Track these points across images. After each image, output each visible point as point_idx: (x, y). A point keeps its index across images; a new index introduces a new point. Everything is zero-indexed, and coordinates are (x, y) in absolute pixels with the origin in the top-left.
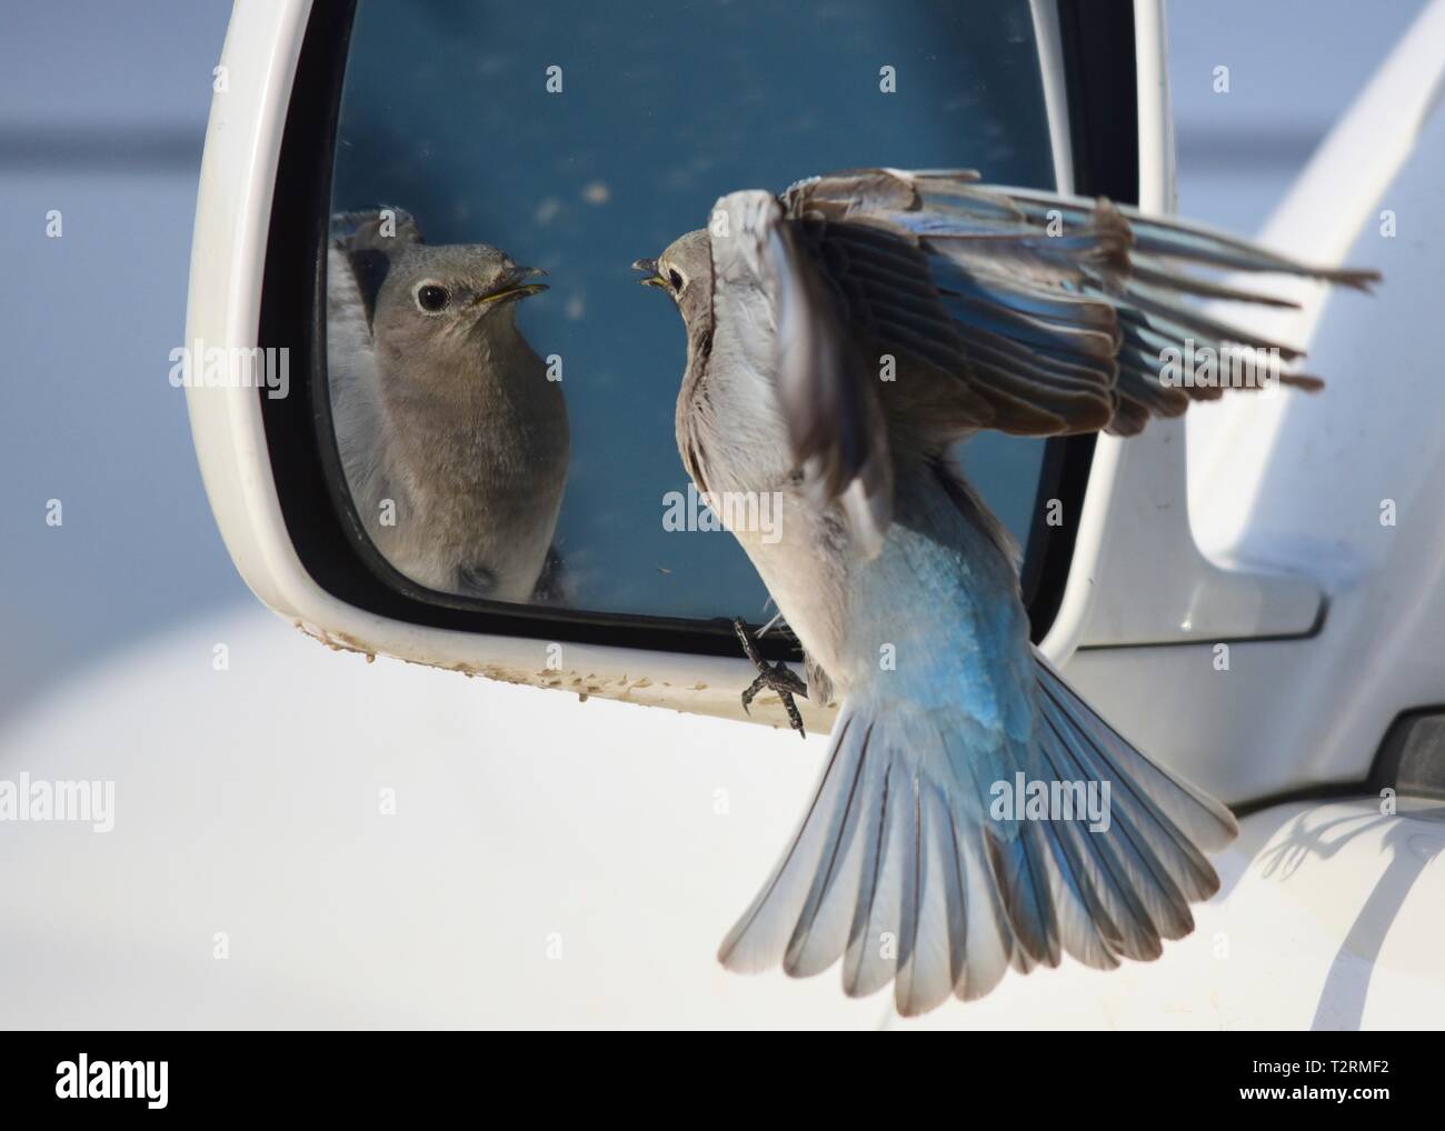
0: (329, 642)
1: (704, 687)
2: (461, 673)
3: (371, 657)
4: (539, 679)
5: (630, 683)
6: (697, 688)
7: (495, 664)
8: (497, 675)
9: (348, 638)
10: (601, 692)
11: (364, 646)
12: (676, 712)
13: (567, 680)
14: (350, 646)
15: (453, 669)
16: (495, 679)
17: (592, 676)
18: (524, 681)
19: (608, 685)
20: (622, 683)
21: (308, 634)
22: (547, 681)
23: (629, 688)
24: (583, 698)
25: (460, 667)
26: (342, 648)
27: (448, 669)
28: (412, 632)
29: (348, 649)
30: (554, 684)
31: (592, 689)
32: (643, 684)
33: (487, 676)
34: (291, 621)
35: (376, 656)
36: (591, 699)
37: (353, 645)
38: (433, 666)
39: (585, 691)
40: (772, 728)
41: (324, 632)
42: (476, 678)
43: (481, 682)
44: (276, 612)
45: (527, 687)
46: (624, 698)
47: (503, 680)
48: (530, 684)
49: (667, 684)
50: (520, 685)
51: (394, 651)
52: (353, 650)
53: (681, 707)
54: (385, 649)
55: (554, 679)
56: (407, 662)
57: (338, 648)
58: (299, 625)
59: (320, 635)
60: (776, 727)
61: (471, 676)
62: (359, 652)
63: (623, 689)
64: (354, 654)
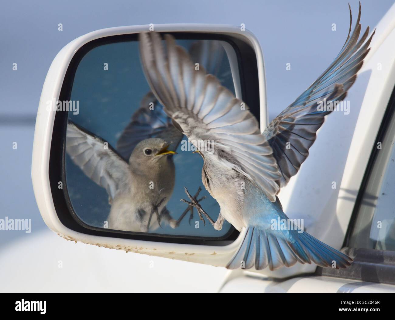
0: (66, 238)
1: (156, 249)
2: (98, 246)
3: (76, 242)
4: (116, 247)
5: (138, 249)
6: (154, 250)
7: (106, 244)
8: (106, 246)
10: (131, 250)
11: (74, 239)
13: (123, 248)
14: (71, 239)
16: (106, 247)
17: (129, 247)
19: (133, 249)
20: (136, 249)
21: (61, 236)
22: (118, 248)
23: (138, 250)
24: (127, 252)
25: (97, 245)
27: (94, 245)
28: (85, 236)
29: (70, 240)
30: (120, 249)
31: (129, 250)
32: (141, 249)
33: (104, 247)
34: (57, 233)
36: (129, 252)
37: (72, 239)
38: (91, 244)
39: (127, 250)
40: (172, 259)
41: (65, 236)
42: (101, 247)
43: (102, 248)
44: (53, 231)
46: (136, 252)
47: (108, 248)
48: (114, 249)
49: (147, 249)
50: (111, 249)
51: (81, 241)
52: (72, 240)
53: (150, 254)
54: (79, 240)
55: (120, 247)
56: (85, 243)
57: (68, 240)
58: (59, 234)
59: (64, 237)
60: (173, 259)
61: (100, 247)
62: (73, 241)
64: (72, 241)
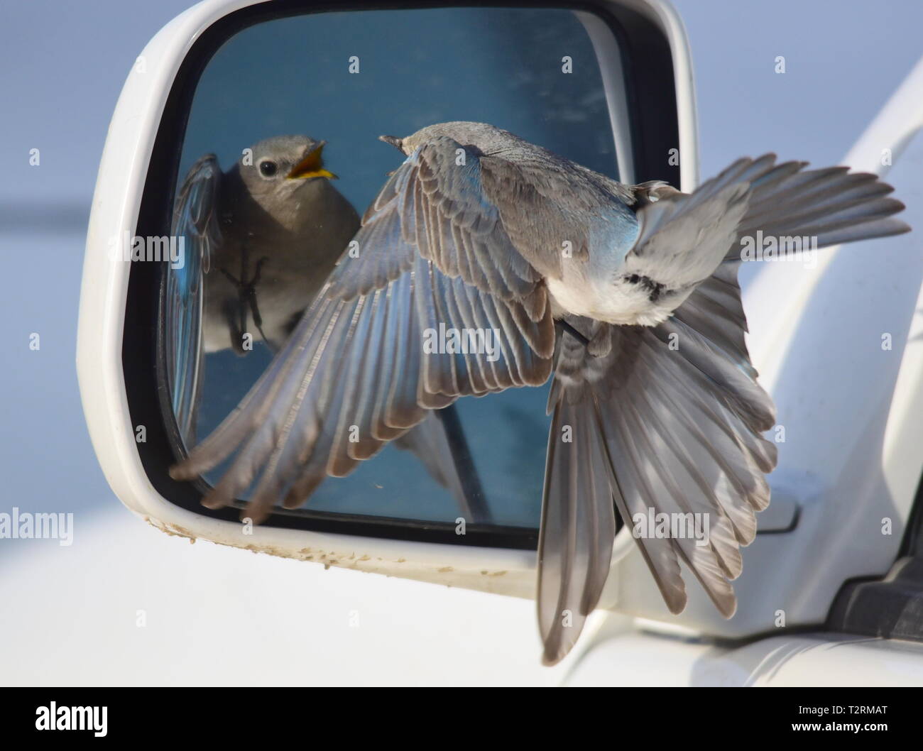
0: (166, 531)
1: (403, 561)
2: (250, 551)
3: (193, 540)
4: (299, 555)
5: (357, 558)
6: (400, 561)
7: (273, 545)
8: (273, 552)
9: (179, 529)
10: (337, 563)
11: (188, 534)
12: (385, 576)
13: (317, 556)
14: (180, 533)
15: (245, 548)
16: (271, 554)
17: (333, 553)
18: (289, 556)
19: (344, 559)
20: (352, 558)
21: (154, 525)
22: (304, 556)
23: (357, 561)
24: (327, 567)
25: (249, 547)
26: (175, 534)
27: (241, 548)
28: (219, 524)
29: (178, 535)
30: (309, 558)
31: (333, 562)
32: (365, 558)
33: (266, 553)
34: (142, 517)
35: (197, 540)
36: (332, 568)
37: (182, 532)
38: (232, 546)
39: (328, 562)
40: (446, 587)
41: (164, 524)
42: (259, 553)
43: (262, 557)
44: (134, 512)
45: (292, 559)
46: (353, 567)
47: (276, 556)
48: (293, 558)
49: (380, 559)
50: (287, 559)
51: (206, 536)
52: (181, 536)
53: (388, 573)
54: (202, 536)
55: (309, 555)
56: (217, 543)
57: (172, 534)
58: (148, 520)
59: (161, 526)
60: (449, 586)
61: (256, 553)
62: (186, 537)
63: (352, 562)
64: (184, 538)
